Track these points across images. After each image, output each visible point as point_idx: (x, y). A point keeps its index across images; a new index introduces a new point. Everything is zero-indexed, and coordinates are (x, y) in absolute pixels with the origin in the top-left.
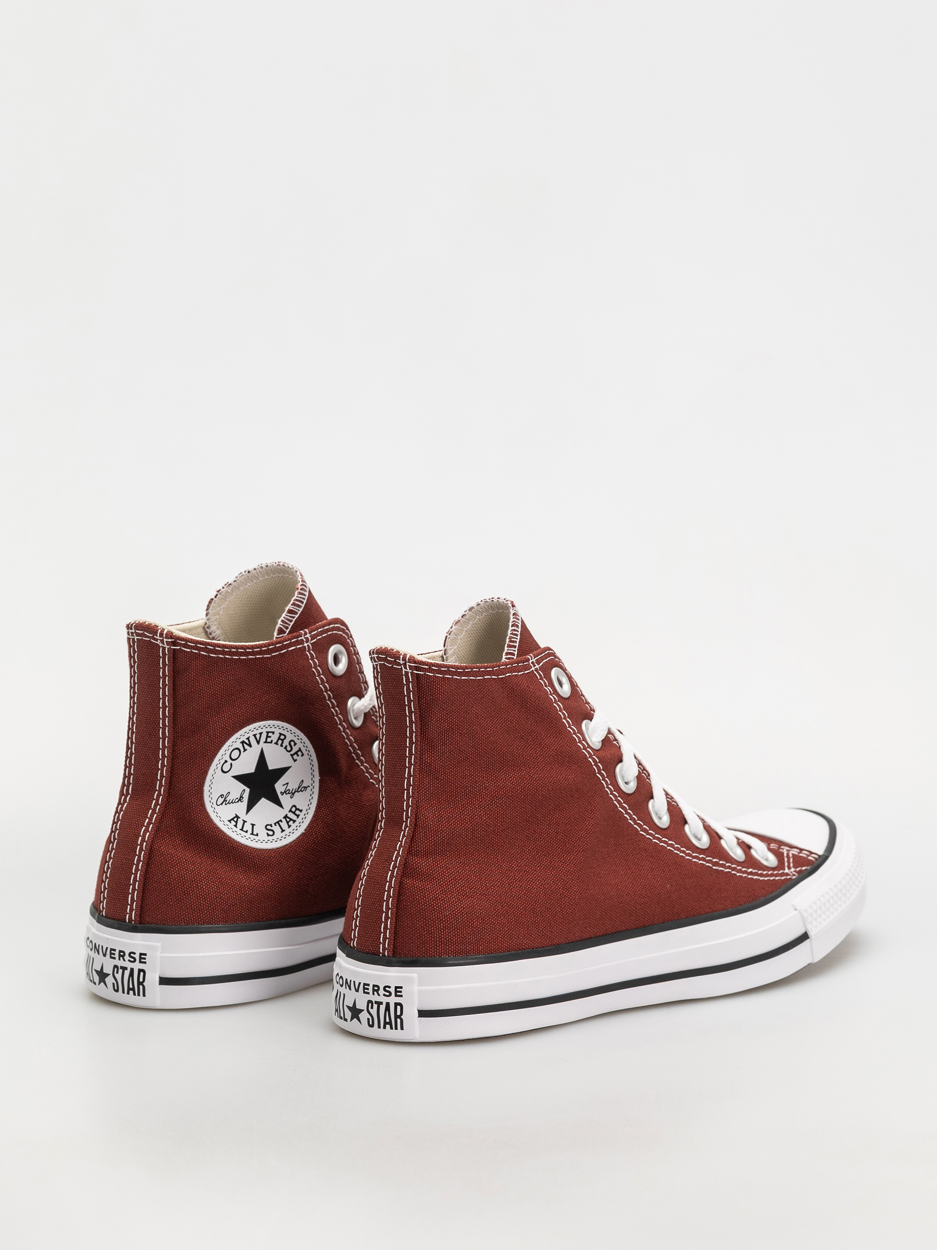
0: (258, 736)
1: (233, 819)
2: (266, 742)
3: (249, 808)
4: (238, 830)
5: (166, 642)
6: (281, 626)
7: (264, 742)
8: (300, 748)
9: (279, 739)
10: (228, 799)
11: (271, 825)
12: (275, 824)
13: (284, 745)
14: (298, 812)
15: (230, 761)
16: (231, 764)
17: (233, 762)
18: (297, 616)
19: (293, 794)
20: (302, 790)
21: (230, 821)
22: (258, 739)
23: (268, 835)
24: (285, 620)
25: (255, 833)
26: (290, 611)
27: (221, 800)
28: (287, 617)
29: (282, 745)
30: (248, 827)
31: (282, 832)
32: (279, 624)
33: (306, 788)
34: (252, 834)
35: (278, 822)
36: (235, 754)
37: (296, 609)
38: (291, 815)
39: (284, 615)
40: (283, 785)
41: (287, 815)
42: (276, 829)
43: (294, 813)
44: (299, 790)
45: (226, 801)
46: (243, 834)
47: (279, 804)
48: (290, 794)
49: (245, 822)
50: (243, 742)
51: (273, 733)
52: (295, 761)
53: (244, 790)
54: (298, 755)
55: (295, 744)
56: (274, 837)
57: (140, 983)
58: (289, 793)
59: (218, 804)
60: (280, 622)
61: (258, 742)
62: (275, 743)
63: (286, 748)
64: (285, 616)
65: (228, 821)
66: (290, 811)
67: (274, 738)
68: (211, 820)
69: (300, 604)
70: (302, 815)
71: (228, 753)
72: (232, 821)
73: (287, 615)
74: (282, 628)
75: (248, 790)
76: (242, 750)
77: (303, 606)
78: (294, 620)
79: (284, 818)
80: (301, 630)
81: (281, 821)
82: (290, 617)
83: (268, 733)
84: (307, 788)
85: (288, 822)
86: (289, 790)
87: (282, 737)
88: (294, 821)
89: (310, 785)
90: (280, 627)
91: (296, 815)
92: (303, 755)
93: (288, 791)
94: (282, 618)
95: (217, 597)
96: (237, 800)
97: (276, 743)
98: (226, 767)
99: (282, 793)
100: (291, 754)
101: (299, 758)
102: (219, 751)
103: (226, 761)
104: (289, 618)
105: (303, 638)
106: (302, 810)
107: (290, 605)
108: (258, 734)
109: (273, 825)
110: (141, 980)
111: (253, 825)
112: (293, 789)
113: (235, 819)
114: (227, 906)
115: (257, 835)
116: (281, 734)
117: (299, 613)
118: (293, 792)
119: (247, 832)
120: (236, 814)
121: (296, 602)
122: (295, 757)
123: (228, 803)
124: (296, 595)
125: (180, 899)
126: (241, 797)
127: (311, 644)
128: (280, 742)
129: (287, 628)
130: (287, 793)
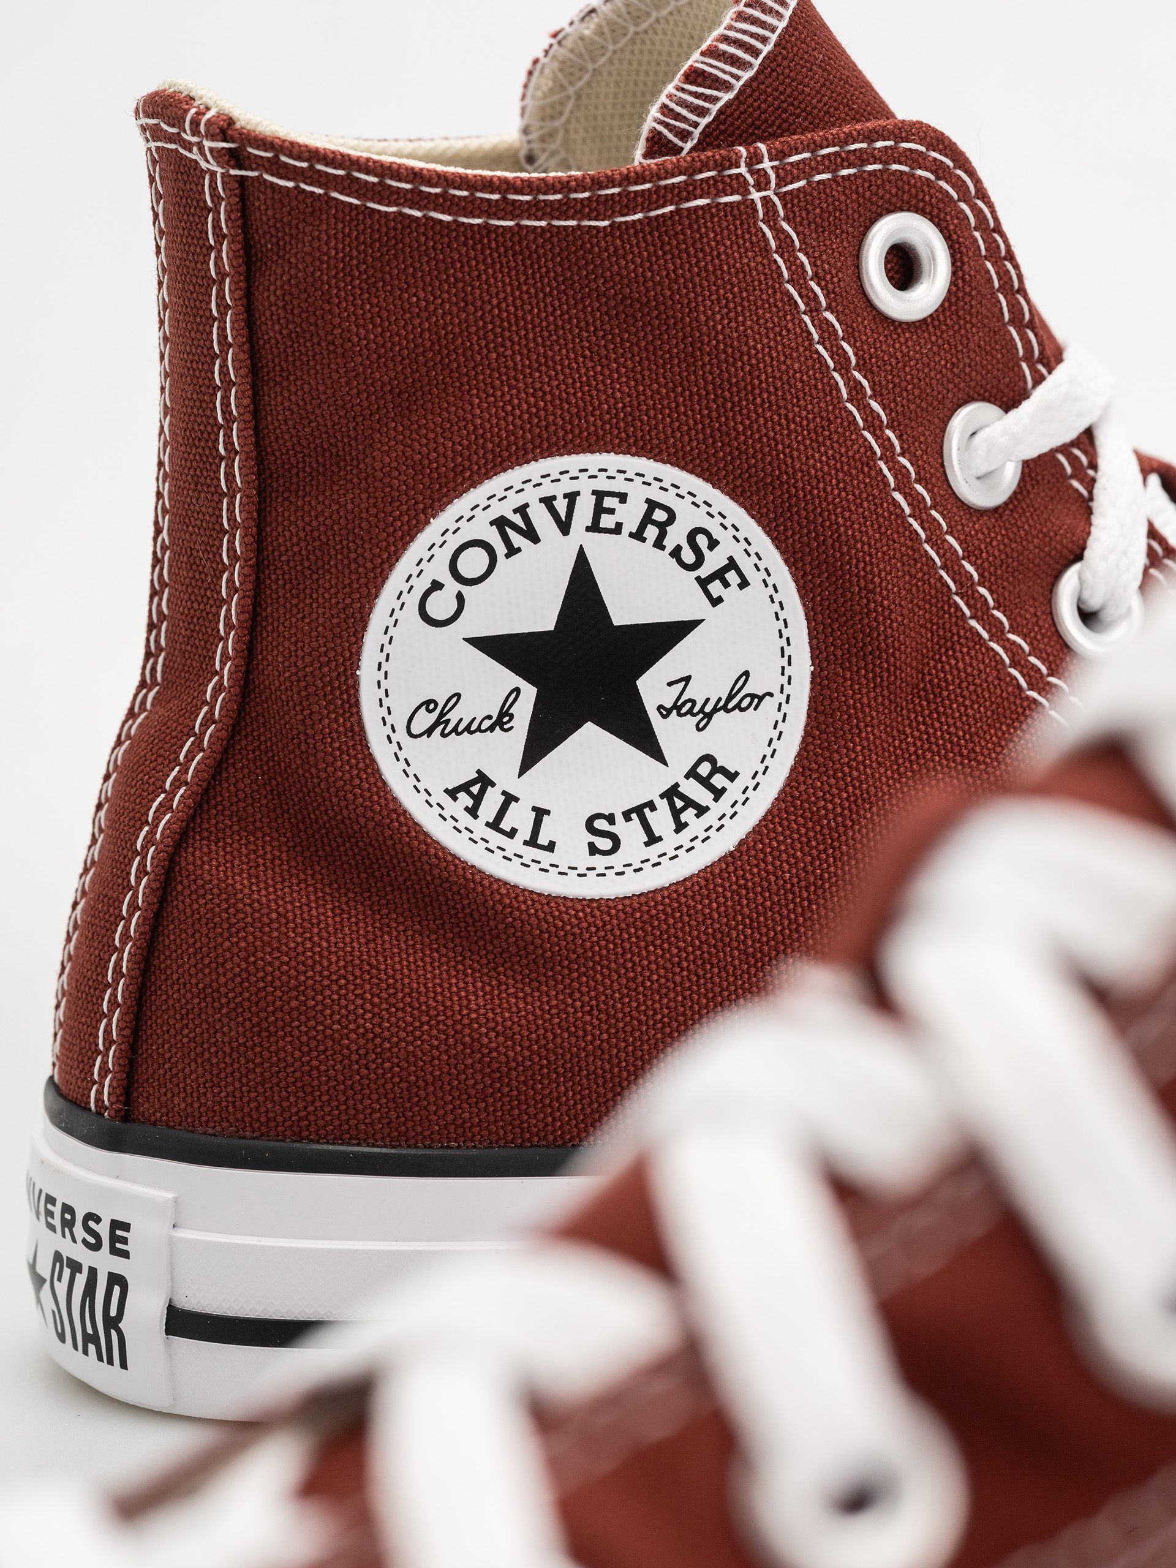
0: (561, 506)
1: (465, 787)
2: (595, 527)
3: (534, 753)
4: (479, 827)
5: (211, 150)
6: (660, 128)
7: (588, 529)
8: (731, 559)
9: (647, 520)
10: (453, 717)
11: (611, 819)
12: (627, 816)
13: (670, 543)
14: (718, 781)
15: (452, 587)
16: (460, 597)
17: (465, 590)
18: (726, 97)
19: (709, 716)
20: (744, 704)
21: (452, 793)
22: (563, 515)
23: (593, 850)
24: (672, 105)
25: (543, 840)
26: (695, 76)
27: (425, 720)
28: (680, 94)
29: (659, 544)
30: (519, 818)
31: (647, 844)
32: (650, 118)
33: (757, 699)
34: (532, 842)
35: (639, 810)
36: (473, 562)
37: (724, 72)
38: (693, 790)
39: (670, 88)
40: (670, 684)
41: (677, 785)
42: (630, 833)
43: (705, 782)
44: (730, 706)
45: (448, 721)
46: (497, 839)
47: (651, 746)
48: (694, 715)
49: (509, 799)
50: (501, 523)
51: (623, 497)
52: (716, 601)
53: (517, 690)
54: (726, 585)
55: (713, 544)
56: (617, 860)
57: (113, 1323)
58: (690, 712)
59: (414, 731)
60: (654, 112)
61: (564, 527)
62: (631, 535)
63: (676, 553)
64: (674, 92)
65: (447, 791)
66: (692, 774)
67: (630, 515)
68: (382, 786)
69: (747, 57)
70: (734, 791)
71: (444, 556)
72: (462, 796)
73: (683, 90)
74: (660, 133)
75: (529, 692)
76: (500, 549)
77: (757, 63)
78: (715, 108)
79: (662, 796)
80: (740, 145)
81: (651, 805)
82: (697, 95)
83: (600, 495)
84: (761, 698)
85: (676, 813)
86: (694, 702)
87: (660, 516)
88: (701, 810)
89: (776, 691)
90: (653, 131)
91: (711, 788)
92: (744, 584)
93: (689, 705)
94: (663, 99)
95: (551, 53)
96: (487, 724)
97: (638, 535)
98: (441, 605)
99: (665, 712)
100: (698, 579)
101: (732, 594)
102: (405, 547)
103: (436, 586)
104: (691, 99)
105: (743, 170)
106: (737, 774)
107: (696, 55)
108: (560, 497)
109: (619, 818)
110: (113, 1312)
111: (540, 813)
112: (708, 700)
113: (475, 789)
114: (404, 1085)
115: (551, 847)
116: (652, 505)
117: (738, 85)
118: (708, 709)
119: (511, 834)
120: (479, 772)
121: (723, 47)
122: (715, 588)
123: (455, 730)
124: (727, 21)
125: (242, 1049)
126: (502, 714)
127: (782, 197)
128: (651, 532)
129: (684, 135)
130: (684, 710)
